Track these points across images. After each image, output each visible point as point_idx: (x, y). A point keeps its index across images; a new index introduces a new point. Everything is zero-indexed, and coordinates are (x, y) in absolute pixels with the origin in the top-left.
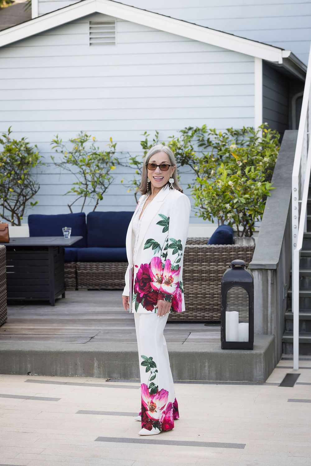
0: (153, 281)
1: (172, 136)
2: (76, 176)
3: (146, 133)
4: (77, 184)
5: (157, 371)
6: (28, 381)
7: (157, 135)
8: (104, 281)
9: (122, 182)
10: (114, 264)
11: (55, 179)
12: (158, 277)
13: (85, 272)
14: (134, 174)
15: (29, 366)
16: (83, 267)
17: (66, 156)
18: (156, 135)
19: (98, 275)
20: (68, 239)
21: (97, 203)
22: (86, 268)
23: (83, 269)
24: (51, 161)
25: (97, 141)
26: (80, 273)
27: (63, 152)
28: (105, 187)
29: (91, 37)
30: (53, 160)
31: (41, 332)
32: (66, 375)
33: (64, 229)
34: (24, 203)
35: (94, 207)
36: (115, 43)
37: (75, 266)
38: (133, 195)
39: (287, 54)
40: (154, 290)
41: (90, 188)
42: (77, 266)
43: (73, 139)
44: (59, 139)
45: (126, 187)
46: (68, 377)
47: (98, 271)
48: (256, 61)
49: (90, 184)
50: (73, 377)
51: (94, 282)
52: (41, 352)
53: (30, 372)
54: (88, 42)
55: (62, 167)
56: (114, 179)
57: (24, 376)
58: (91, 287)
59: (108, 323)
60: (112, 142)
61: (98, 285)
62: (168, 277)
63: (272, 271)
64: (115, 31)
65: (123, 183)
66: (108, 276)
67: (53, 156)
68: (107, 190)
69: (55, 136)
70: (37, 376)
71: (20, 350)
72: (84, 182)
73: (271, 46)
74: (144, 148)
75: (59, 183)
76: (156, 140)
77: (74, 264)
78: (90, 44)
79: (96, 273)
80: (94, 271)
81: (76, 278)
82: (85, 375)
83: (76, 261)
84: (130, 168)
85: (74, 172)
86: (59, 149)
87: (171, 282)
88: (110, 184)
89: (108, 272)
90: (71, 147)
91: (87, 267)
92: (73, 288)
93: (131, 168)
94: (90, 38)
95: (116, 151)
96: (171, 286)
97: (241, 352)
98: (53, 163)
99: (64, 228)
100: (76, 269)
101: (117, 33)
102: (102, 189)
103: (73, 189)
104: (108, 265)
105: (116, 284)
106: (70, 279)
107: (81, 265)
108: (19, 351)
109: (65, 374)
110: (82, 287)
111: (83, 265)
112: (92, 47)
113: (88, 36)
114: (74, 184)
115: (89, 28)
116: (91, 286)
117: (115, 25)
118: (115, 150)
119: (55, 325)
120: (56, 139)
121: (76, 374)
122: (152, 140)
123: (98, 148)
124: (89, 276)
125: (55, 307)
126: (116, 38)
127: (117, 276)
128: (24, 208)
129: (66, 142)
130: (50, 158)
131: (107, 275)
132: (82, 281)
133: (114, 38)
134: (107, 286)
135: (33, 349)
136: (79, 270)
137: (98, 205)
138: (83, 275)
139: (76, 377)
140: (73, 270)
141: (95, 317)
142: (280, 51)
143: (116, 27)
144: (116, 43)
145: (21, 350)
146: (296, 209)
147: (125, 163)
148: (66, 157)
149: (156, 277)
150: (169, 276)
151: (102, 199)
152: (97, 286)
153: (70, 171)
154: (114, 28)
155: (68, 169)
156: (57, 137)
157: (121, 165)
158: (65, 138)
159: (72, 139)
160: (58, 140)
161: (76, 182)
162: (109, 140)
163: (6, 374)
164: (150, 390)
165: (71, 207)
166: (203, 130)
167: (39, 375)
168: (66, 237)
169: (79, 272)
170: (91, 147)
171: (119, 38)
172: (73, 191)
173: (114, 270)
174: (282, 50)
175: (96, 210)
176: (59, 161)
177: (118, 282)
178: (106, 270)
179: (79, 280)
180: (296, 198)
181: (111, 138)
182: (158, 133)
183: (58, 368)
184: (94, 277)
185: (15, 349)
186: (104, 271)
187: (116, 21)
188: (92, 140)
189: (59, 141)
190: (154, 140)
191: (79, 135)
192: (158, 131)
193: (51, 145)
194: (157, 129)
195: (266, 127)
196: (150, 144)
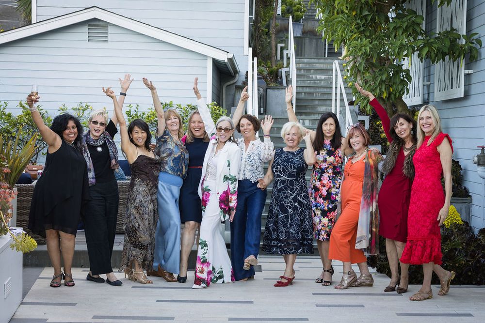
1: (151, 108)
3: (130, 105)
5: (207, 249)
6: (83, 271)
15: (82, 261)
18: (136, 107)
34: (37, 153)
39: (230, 56)
44: (66, 107)
48: (208, 59)
53: (83, 266)
54: (87, 39)
57: (78, 268)
64: (108, 32)
69: (62, 105)
73: (219, 49)
74: (128, 116)
78: (89, 40)
94: (89, 36)
101: (109, 34)
112: (90, 43)
113: (87, 35)
115: (88, 29)
120: (63, 107)
128: (37, 156)
129: (70, 110)
133: (107, 37)
142: (226, 53)
143: (108, 29)
144: (108, 41)
145: (77, 250)
156: (64, 106)
158: (69, 106)
159: (74, 107)
164: (202, 260)
166: (170, 105)
171: (110, 37)
174: (228, 52)
182: (138, 106)
187: (108, 26)
189: (65, 109)
190: (135, 111)
191: (79, 105)
194: (138, 103)
195: (215, 105)
196: (133, 113)
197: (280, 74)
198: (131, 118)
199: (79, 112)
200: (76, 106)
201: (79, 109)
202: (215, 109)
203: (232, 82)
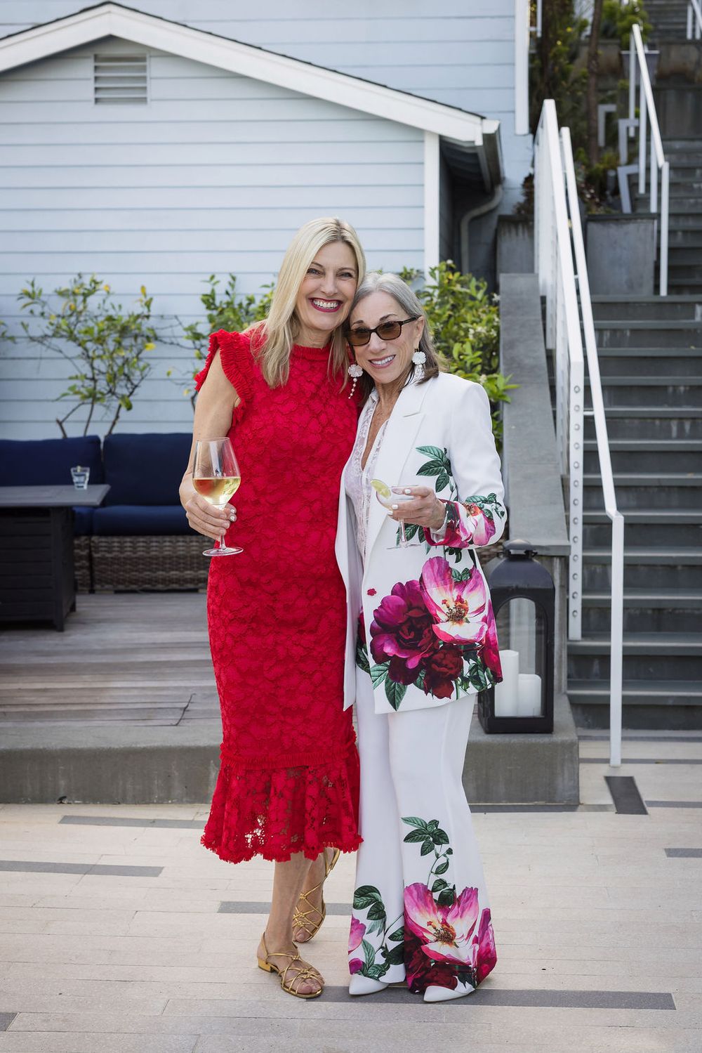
0: (438, 621)
1: (270, 284)
2: (74, 365)
3: (213, 277)
4: (77, 377)
5: (450, 851)
6: (66, 820)
7: (232, 281)
8: (148, 573)
9: (168, 374)
10: (167, 539)
11: (27, 369)
12: (448, 607)
13: (108, 555)
14: (191, 358)
15: (62, 783)
16: (105, 547)
17: (53, 322)
18: (230, 283)
19: (136, 562)
20: (85, 490)
21: (117, 417)
22: (110, 547)
23: (105, 551)
24: (22, 333)
25: (113, 294)
26: (98, 558)
27: (45, 315)
28: (132, 384)
29: (98, 85)
30: (27, 331)
31: (65, 697)
32: (148, 801)
33: (76, 471)
35: (110, 425)
36: (145, 98)
37: (87, 544)
38: (187, 401)
39: (490, 127)
40: (444, 643)
41: (102, 385)
42: (92, 544)
43: (63, 289)
44: (37, 289)
45: (177, 384)
46: (151, 805)
47: (135, 553)
48: (427, 139)
49: (103, 380)
50: (162, 803)
51: (128, 575)
52: (90, 750)
53: (65, 797)
54: (92, 95)
55: (44, 344)
56: (150, 369)
57: (50, 806)
58: (121, 587)
59: (197, 670)
60: (145, 295)
61: (136, 582)
62: (454, 604)
63: (563, 559)
64: (147, 74)
65: (171, 377)
66: (156, 564)
67: (25, 323)
68: (137, 390)
69: (28, 282)
70: (79, 805)
71: (41, 747)
72: (90, 375)
73: (460, 109)
74: (208, 308)
75: (35, 377)
76: (230, 292)
77: (86, 540)
78: (97, 100)
79: (131, 559)
80: (129, 553)
81: (91, 568)
82: (188, 800)
83: (90, 533)
84: (178, 347)
85: (70, 356)
86: (37, 309)
87: (463, 612)
88: (143, 378)
89: (156, 555)
90: (59, 306)
91: (114, 547)
92: (85, 588)
93: (182, 347)
94: (96, 89)
95: (151, 313)
96: (468, 622)
97: (530, 740)
98: (25, 337)
99: (75, 469)
100: (90, 552)
101: (151, 78)
102: (128, 388)
103: (72, 388)
104: (156, 542)
105: (172, 579)
106: (79, 570)
107: (101, 542)
108: (40, 750)
109: (144, 798)
110: (103, 586)
111: (106, 542)
112: (100, 106)
113: (92, 85)
114: (71, 378)
115: (92, 68)
116: (122, 584)
117: (147, 63)
118: (149, 310)
119: (86, 677)
120: (30, 289)
121: (168, 798)
122: (224, 292)
123: (120, 306)
124: (118, 564)
125: (66, 633)
126: (148, 89)
127: (174, 563)
129: (50, 295)
130: (20, 327)
131: (155, 561)
132: (103, 575)
133: (145, 88)
134: (154, 583)
135: (71, 746)
136: (97, 552)
137: (120, 419)
138: (104, 562)
139: (168, 803)
140: (85, 553)
141: (163, 657)
142: (478, 120)
143: (148, 67)
144: (148, 100)
145: (44, 749)
146: (578, 429)
147: (169, 337)
148: (52, 324)
149: (444, 607)
150: (455, 599)
151: (129, 408)
152: (135, 584)
153: (61, 351)
154: (144, 69)
155: (55, 348)
156: (33, 285)
157: (161, 341)
158: (48, 286)
159: (60, 288)
160: (34, 292)
161: (74, 375)
162: (139, 291)
163: (9, 803)
164: (436, 896)
165: (64, 425)
167: (85, 803)
168: (78, 487)
169: (96, 555)
170: (99, 305)
171: (155, 89)
172: (71, 393)
173: (169, 551)
174: (482, 118)
175: (114, 431)
176: (36, 332)
177: (176, 575)
178: (153, 551)
179: (96, 573)
180: (578, 406)
181: (143, 288)
182: (234, 279)
183: (129, 786)
184: (128, 567)
185: (28, 746)
186: (148, 553)
187: (148, 56)
188: (104, 292)
189: (37, 292)
190: (227, 293)
191: (75, 281)
192: (234, 275)
193: (20, 301)
194: (232, 270)
195: (450, 269)
196: (221, 299)
197: (611, 184)
198: (215, 313)
199: (75, 301)
200: (66, 284)
201: (74, 294)
202: (450, 280)
203: (485, 209)
